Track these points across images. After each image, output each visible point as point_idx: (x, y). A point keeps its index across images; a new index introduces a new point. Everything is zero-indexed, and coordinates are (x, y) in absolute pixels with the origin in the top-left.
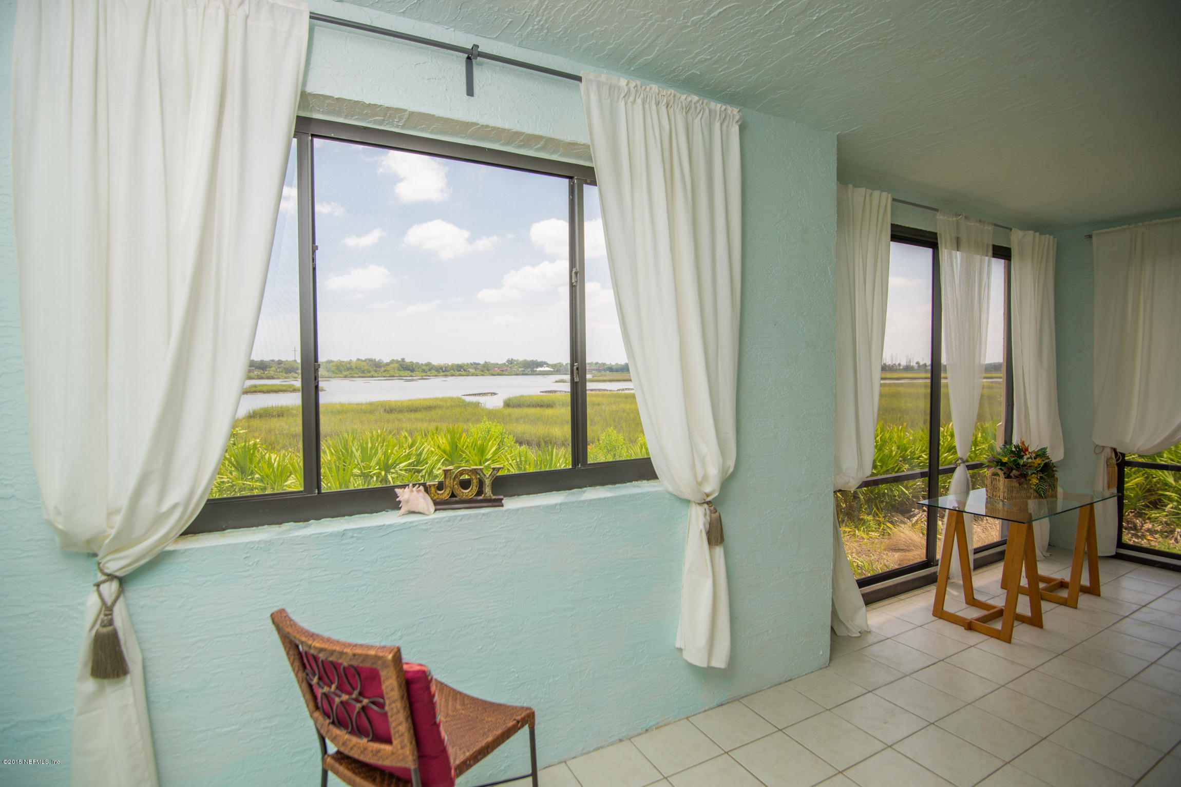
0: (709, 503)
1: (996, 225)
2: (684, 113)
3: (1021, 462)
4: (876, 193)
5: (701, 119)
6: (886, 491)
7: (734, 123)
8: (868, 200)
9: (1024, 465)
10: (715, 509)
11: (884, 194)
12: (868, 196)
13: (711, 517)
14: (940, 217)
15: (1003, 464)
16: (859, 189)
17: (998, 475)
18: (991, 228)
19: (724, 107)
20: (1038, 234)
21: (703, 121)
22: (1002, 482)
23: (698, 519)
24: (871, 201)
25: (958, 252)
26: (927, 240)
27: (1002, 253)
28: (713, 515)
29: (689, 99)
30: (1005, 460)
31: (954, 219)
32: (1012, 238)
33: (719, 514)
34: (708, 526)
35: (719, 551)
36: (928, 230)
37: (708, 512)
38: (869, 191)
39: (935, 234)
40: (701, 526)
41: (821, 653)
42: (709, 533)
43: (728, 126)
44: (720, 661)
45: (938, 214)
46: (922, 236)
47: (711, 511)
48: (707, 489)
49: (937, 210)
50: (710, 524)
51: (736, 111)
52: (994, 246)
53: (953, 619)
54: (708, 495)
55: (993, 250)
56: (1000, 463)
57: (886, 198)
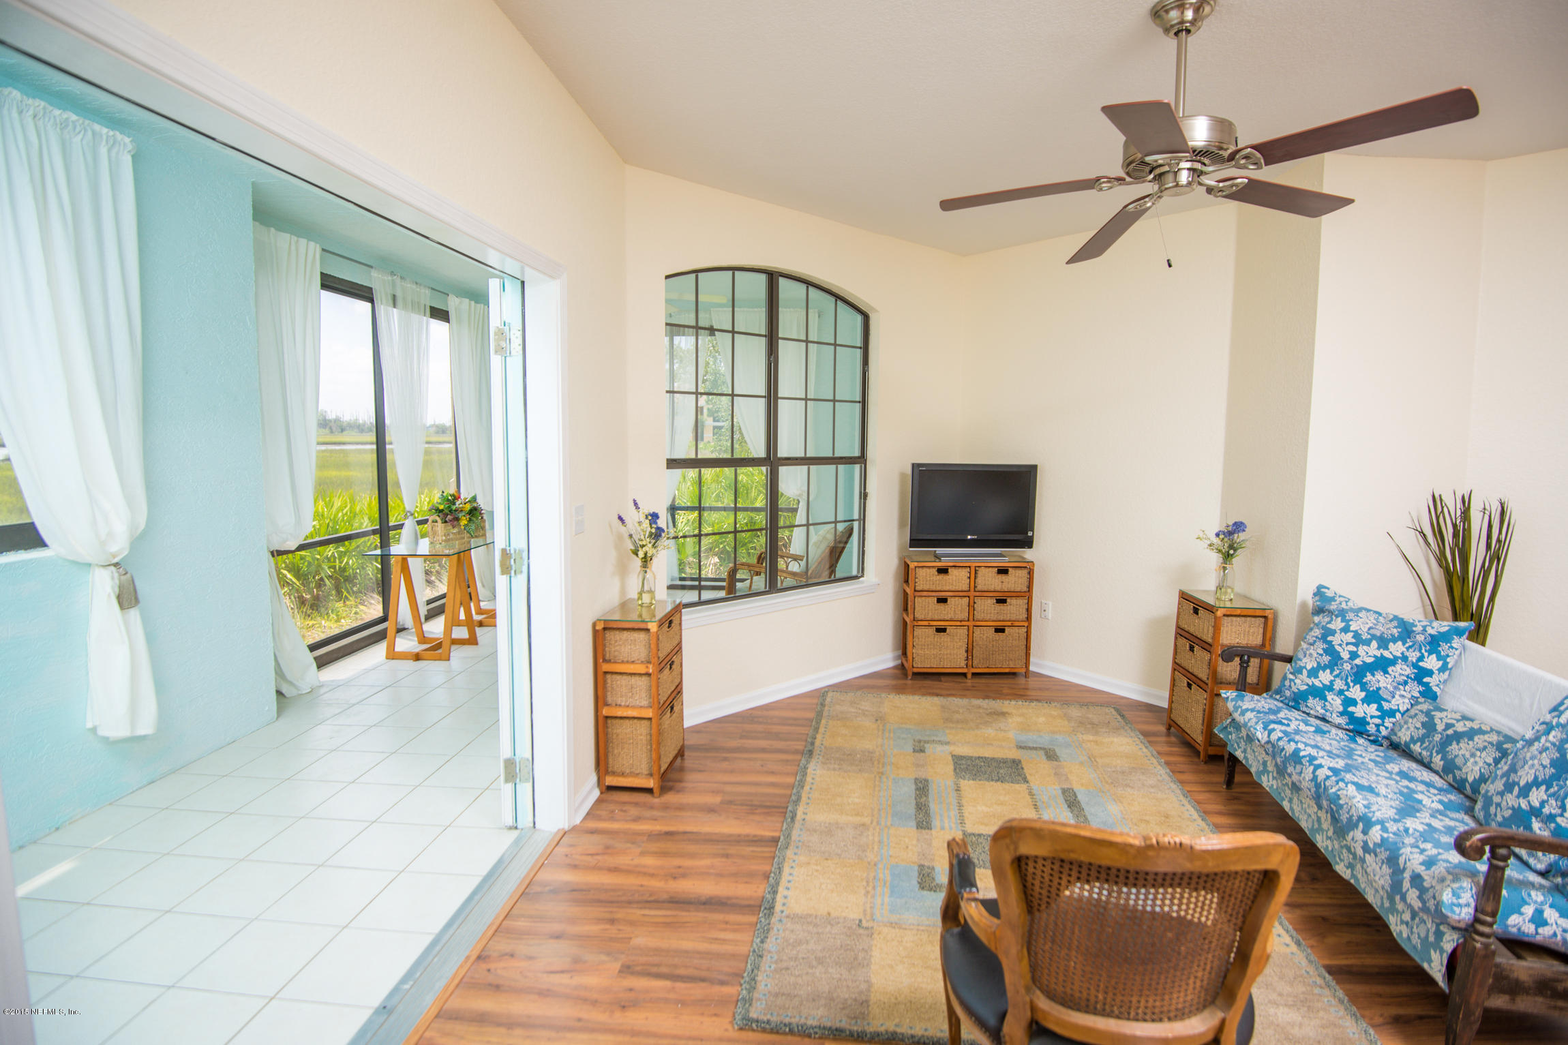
0: (116, 565)
1: (433, 289)
2: (58, 129)
3: (454, 508)
4: (303, 242)
5: (82, 140)
6: (358, 571)
7: (126, 152)
8: (293, 248)
9: (456, 510)
10: (125, 569)
11: (312, 244)
12: (293, 243)
13: (120, 580)
14: (374, 274)
15: (441, 511)
16: (282, 234)
17: (436, 522)
18: (428, 292)
19: (111, 133)
20: (473, 303)
21: (84, 142)
22: (440, 526)
23: (104, 584)
24: (297, 250)
25: (395, 310)
26: (363, 293)
27: (440, 314)
28: (122, 577)
29: (65, 116)
30: (441, 507)
31: (390, 278)
32: (449, 303)
33: (132, 577)
34: (117, 590)
35: (134, 614)
36: (365, 284)
37: (116, 575)
38: (294, 238)
39: (371, 289)
40: (109, 589)
41: (267, 708)
42: (119, 597)
43: (118, 153)
44: (146, 727)
45: (373, 270)
46: (358, 290)
47: (120, 575)
48: (114, 548)
49: (371, 267)
50: (119, 587)
51: (127, 140)
52: (431, 307)
53: (403, 656)
54: (114, 557)
55: (431, 311)
56: (439, 511)
57: (314, 249)
